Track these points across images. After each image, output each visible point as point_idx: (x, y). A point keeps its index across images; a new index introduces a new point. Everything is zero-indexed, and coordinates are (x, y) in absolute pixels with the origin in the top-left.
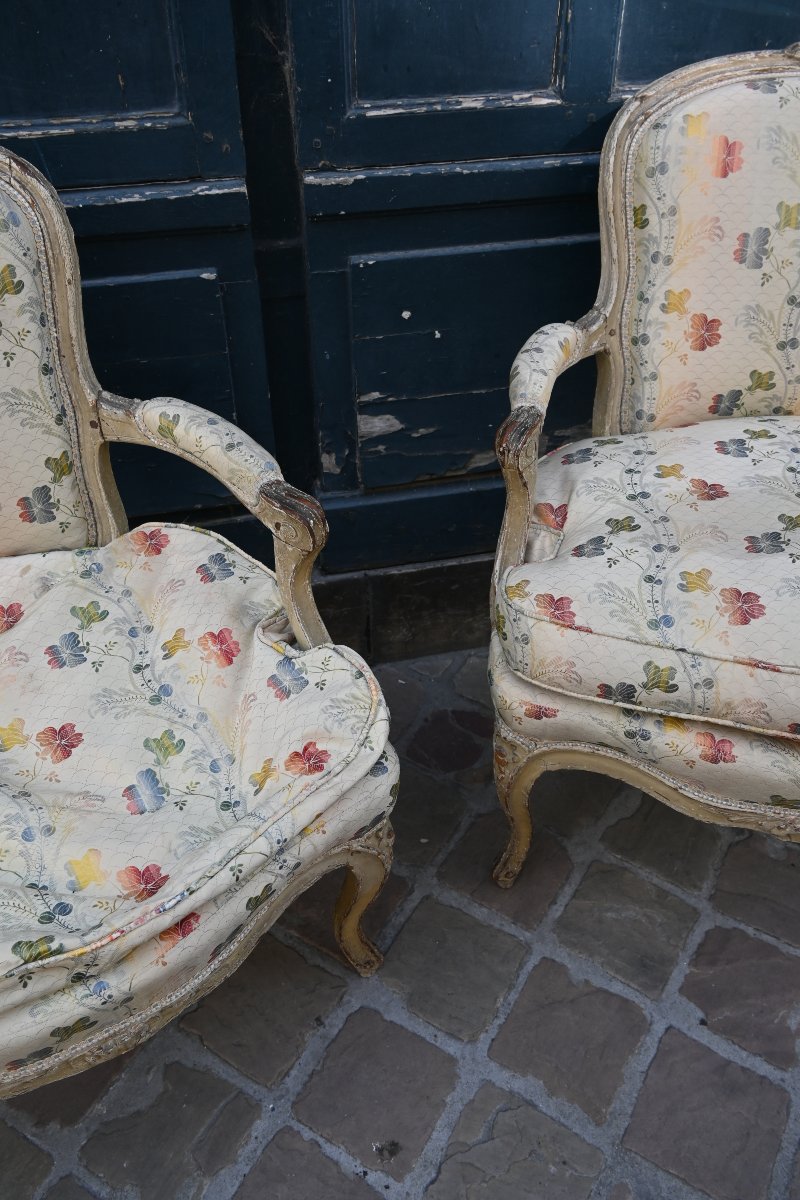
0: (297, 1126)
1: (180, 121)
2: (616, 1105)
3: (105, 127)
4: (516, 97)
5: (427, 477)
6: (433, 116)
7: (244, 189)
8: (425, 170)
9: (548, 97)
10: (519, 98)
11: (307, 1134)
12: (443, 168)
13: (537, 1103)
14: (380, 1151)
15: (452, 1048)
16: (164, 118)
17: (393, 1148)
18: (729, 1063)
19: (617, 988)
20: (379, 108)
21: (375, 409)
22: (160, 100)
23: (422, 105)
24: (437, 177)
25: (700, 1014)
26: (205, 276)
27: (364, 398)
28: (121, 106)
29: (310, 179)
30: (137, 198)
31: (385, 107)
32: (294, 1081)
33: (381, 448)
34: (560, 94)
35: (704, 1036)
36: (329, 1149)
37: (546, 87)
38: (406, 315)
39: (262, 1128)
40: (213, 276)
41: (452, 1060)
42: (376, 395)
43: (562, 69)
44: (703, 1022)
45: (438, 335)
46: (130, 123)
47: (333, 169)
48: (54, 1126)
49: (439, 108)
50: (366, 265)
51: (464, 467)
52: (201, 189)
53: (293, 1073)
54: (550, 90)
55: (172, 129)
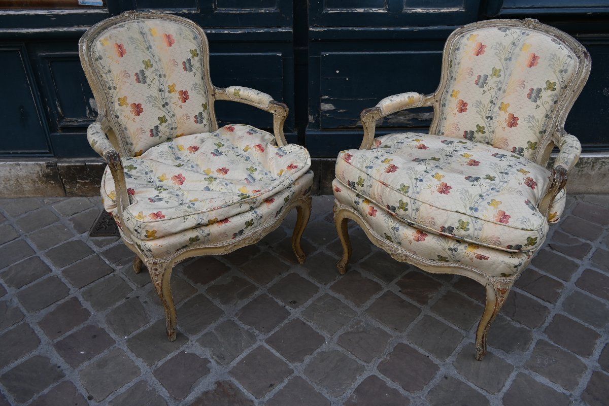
0: (268, 294)
1: (276, 11)
2: (365, 304)
3: (256, 12)
4: (373, 10)
5: (342, 127)
6: (348, 14)
7: (292, 31)
8: (344, 28)
9: (383, 10)
10: (374, 10)
11: (270, 296)
12: (350, 28)
13: (340, 299)
14: (290, 302)
15: (319, 285)
16: (272, 10)
17: (295, 302)
18: (404, 301)
19: (375, 280)
20: (332, 10)
21: (327, 101)
22: (272, 6)
23: (345, 10)
24: (348, 30)
25: (400, 289)
26: (278, 55)
27: (323, 98)
28: (261, 7)
29: (311, 29)
30: (262, 31)
31: (334, 10)
32: (269, 285)
33: (328, 115)
34: (386, 9)
35: (399, 294)
36: (276, 300)
37: (383, 7)
38: (338, 72)
39: (257, 293)
40: (280, 55)
41: (318, 288)
42: (327, 97)
43: (387, 3)
44: (400, 291)
45: (347, 79)
46: (263, 11)
47: (318, 27)
48: (199, 284)
49: (350, 11)
50: (326, 55)
51: (355, 125)
52: (280, 30)
53: (270, 283)
54: (384, 8)
55: (273, 13)
